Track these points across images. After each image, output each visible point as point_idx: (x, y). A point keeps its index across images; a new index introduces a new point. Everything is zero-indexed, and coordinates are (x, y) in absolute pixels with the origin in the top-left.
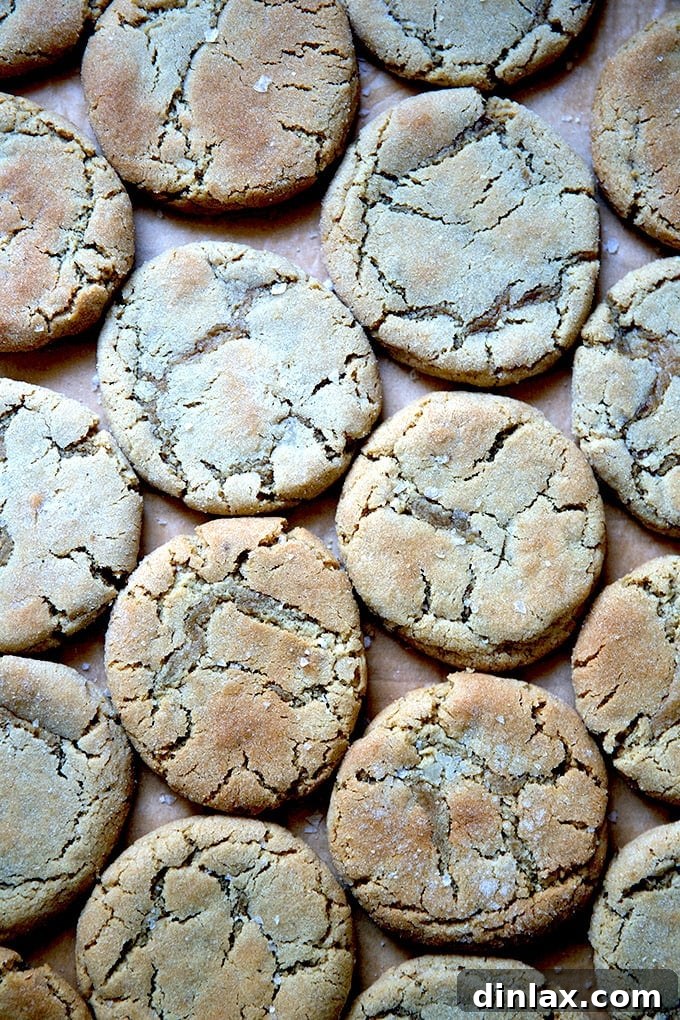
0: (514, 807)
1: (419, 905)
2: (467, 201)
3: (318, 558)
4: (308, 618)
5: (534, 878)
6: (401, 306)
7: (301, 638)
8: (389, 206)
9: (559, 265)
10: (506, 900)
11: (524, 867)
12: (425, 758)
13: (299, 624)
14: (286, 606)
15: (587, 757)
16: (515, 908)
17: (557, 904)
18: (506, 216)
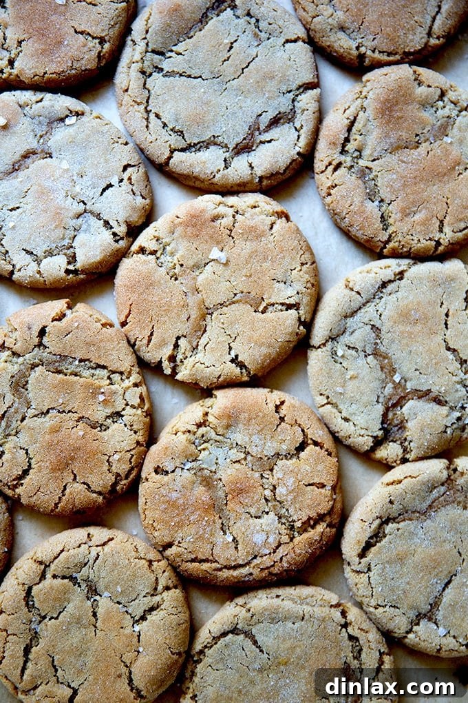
0: (271, 479)
1: (211, 558)
2: (217, 61)
3: (96, 322)
4: (99, 366)
5: (292, 528)
6: (183, 144)
7: (96, 381)
8: (161, 74)
9: (291, 96)
10: (273, 546)
11: (283, 521)
12: (202, 452)
13: (93, 371)
14: (80, 361)
15: (319, 436)
16: (281, 551)
17: (311, 545)
18: (247, 67)
